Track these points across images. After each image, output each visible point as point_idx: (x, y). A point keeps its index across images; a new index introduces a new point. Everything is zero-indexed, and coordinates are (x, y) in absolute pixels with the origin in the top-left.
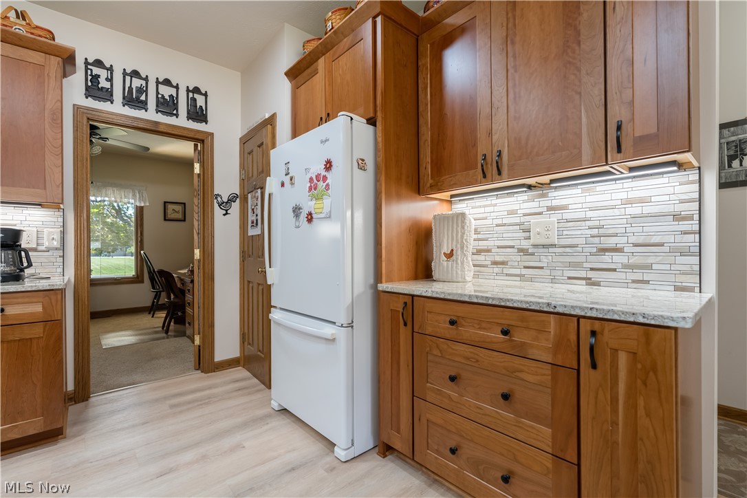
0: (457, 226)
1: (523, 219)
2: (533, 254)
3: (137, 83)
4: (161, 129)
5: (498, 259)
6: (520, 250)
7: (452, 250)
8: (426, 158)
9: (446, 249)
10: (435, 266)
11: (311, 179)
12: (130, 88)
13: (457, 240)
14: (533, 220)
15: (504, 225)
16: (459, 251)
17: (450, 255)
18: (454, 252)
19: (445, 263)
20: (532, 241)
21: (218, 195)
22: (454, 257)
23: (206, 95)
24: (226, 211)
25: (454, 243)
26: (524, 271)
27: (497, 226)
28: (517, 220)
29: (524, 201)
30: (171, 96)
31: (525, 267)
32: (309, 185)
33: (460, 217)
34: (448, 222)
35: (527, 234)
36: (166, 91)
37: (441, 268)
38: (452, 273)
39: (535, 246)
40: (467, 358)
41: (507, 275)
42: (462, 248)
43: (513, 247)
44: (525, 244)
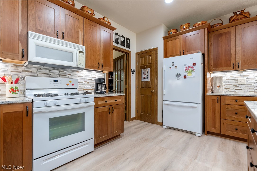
0: (221, 79)
1: (235, 78)
2: (238, 86)
3: (117, 36)
4: (122, 50)
5: (227, 88)
6: (234, 86)
7: (219, 85)
8: (212, 63)
9: (217, 85)
10: (214, 89)
11: (186, 67)
12: (116, 38)
13: (220, 83)
14: (238, 78)
15: (229, 80)
16: (221, 86)
17: (219, 87)
18: (220, 86)
19: (218, 89)
20: (238, 83)
21: (132, 69)
22: (220, 87)
23: (130, 40)
24: (133, 74)
25: (220, 84)
26: (235, 91)
27: (226, 80)
28: (234, 78)
29: (236, 74)
30: (123, 40)
31: (236, 90)
32: (185, 69)
33: (221, 78)
34: (218, 79)
35: (237, 82)
36: (123, 39)
37: (217, 90)
38: (220, 91)
39: (239, 85)
40: (241, 109)
41: (230, 91)
42: (222, 85)
43: (232, 85)
44: (236, 84)
